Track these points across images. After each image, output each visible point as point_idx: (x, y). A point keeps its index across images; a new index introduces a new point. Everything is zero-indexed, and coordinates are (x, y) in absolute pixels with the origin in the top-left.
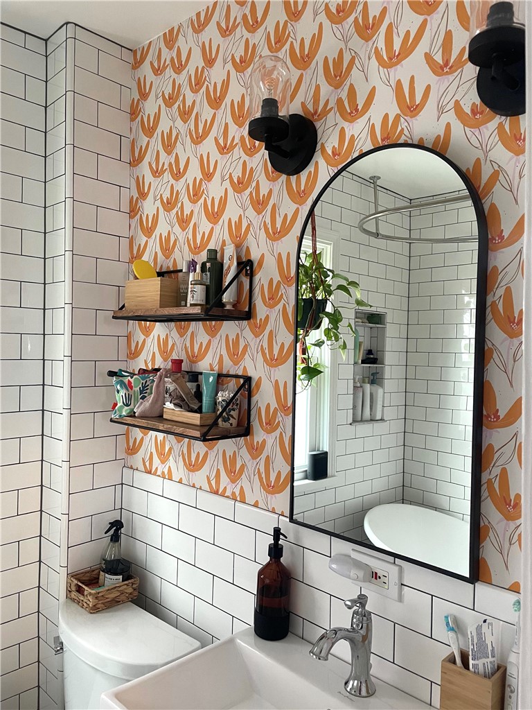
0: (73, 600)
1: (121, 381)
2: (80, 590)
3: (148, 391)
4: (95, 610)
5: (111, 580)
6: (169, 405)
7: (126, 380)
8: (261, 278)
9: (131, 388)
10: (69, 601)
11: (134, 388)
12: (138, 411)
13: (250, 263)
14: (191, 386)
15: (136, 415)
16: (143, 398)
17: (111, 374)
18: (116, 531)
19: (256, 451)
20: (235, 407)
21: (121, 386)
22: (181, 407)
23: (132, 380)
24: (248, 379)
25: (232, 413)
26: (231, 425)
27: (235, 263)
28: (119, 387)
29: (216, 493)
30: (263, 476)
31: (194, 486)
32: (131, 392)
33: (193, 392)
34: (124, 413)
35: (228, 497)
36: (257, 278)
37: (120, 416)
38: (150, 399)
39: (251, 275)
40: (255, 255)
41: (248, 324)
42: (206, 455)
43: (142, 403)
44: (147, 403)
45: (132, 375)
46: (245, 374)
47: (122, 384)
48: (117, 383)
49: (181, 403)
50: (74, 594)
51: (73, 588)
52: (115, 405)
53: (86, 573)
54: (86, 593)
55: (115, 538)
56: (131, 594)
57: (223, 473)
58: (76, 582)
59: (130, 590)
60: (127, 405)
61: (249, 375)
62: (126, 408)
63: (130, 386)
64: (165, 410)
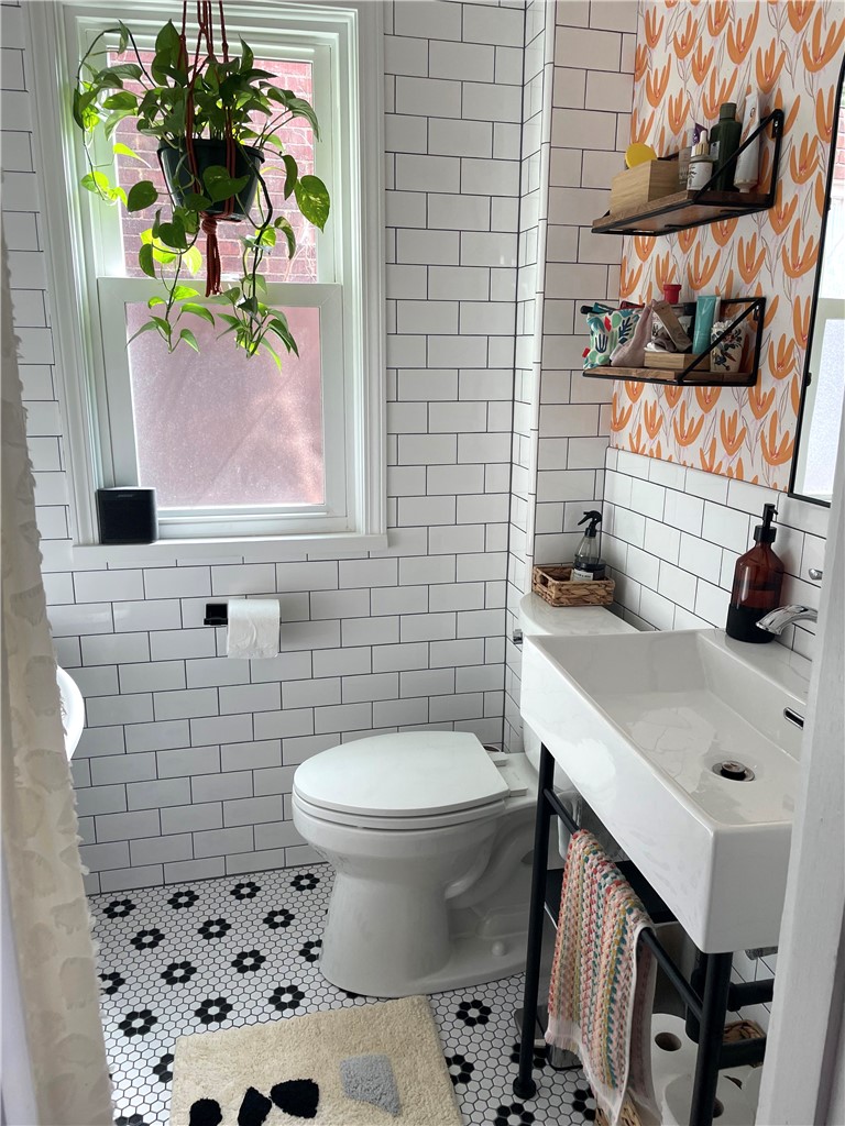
0: (537, 593)
1: (597, 318)
2: (545, 582)
3: (630, 332)
4: (558, 603)
5: (579, 575)
6: (651, 347)
7: (603, 317)
8: (794, 137)
9: (609, 327)
10: (535, 595)
11: (612, 329)
12: (614, 358)
13: (779, 115)
14: (684, 320)
15: (612, 364)
16: (622, 342)
17: (586, 310)
18: (593, 525)
19: (760, 406)
20: (735, 342)
21: (596, 326)
22: (664, 348)
23: (610, 318)
24: (761, 301)
25: (730, 351)
26: (728, 368)
27: (757, 119)
28: (592, 326)
29: (709, 471)
30: (767, 441)
31: (684, 465)
32: (607, 333)
33: (686, 330)
34: (597, 362)
35: (723, 475)
36: (786, 139)
37: (592, 365)
38: (631, 342)
39: (779, 135)
40: (787, 103)
41: (770, 216)
42: (702, 420)
43: (620, 348)
44: (626, 349)
45: (611, 310)
46: (758, 295)
47: (597, 322)
48: (591, 321)
49: (666, 343)
50: (539, 587)
51: (538, 580)
52: (587, 351)
53: (555, 568)
54: (549, 584)
55: (591, 532)
56: (603, 597)
57: (719, 443)
58: (541, 573)
59: (602, 592)
60: (601, 351)
61: (763, 295)
62: (600, 355)
63: (607, 325)
64: (646, 355)
